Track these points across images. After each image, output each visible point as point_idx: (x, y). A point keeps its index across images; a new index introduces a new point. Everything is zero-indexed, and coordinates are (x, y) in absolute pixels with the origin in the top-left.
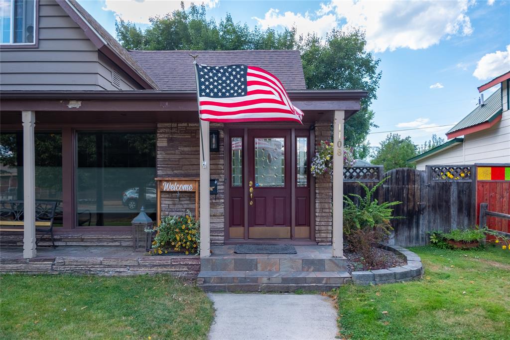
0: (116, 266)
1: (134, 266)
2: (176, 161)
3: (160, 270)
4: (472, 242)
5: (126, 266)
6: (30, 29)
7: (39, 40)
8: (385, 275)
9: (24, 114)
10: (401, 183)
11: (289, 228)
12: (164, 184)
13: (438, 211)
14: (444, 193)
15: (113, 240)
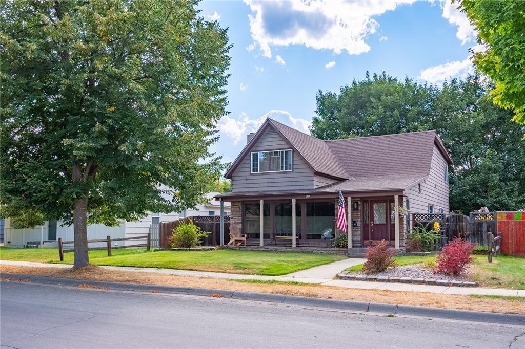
4: (482, 250)
6: (290, 165)
7: (293, 169)
9: (293, 200)
10: (455, 222)
13: (476, 237)
14: (479, 227)
15: (319, 244)
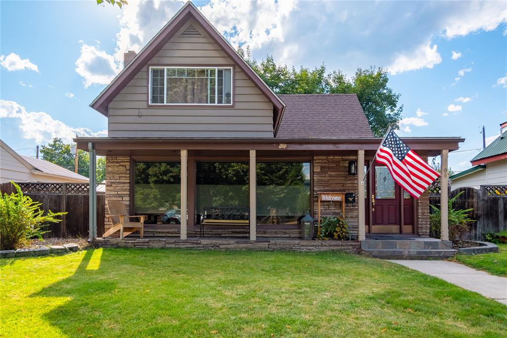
0: (308, 246)
1: (319, 246)
2: (326, 181)
3: (335, 248)
5: (313, 246)
6: (228, 95)
7: (234, 102)
8: (480, 249)
9: (251, 152)
10: (463, 198)
11: (399, 226)
12: (323, 196)
13: (490, 218)
14: (494, 205)
